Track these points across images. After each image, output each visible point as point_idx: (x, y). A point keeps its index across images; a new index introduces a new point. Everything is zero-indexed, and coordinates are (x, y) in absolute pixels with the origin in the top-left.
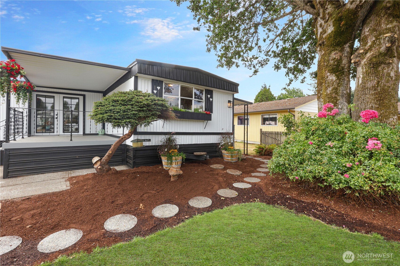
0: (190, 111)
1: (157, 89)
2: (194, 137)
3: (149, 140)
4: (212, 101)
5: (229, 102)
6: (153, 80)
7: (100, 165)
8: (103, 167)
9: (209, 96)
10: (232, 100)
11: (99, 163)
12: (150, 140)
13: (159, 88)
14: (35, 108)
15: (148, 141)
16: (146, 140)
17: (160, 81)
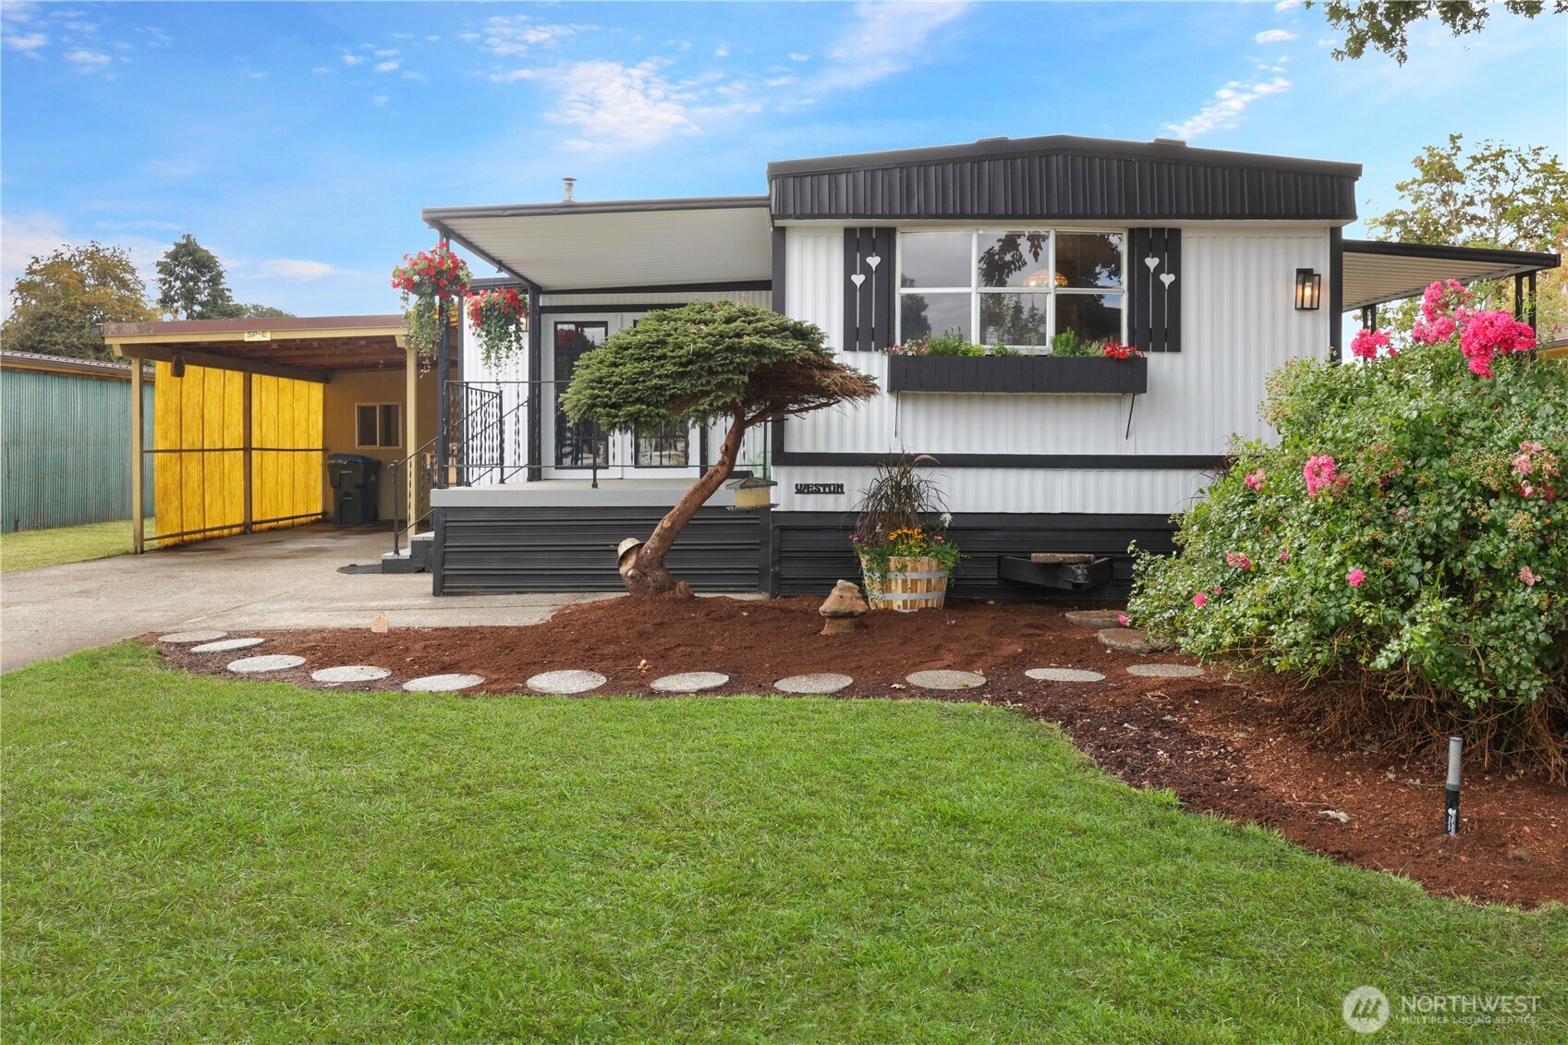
0: (1036, 350)
1: (866, 269)
2: (1063, 478)
3: (838, 489)
4: (1176, 285)
5: (1305, 275)
6: (849, 232)
7: (633, 568)
8: (646, 575)
9: (1152, 263)
10: (1324, 269)
11: (632, 561)
12: (841, 486)
13: (874, 261)
14: (553, 379)
15: (830, 492)
16: (824, 486)
17: (879, 230)
